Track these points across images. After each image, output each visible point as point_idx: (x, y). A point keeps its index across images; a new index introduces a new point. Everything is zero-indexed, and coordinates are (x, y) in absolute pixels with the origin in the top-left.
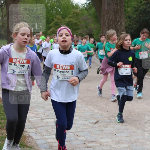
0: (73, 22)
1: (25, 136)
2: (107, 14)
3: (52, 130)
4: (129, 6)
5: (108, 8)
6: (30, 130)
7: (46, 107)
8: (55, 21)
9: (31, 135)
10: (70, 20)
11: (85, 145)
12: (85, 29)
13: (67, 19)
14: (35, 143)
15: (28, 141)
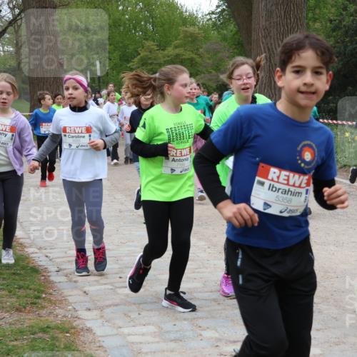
0: (184, 57)
1: (74, 328)
2: (265, 37)
3: (139, 314)
4: (316, 16)
5: (267, 23)
6: (88, 313)
7: (125, 258)
8: (142, 55)
9: (89, 325)
10: (177, 51)
11: (217, 350)
12: (214, 72)
13: (170, 51)
14: (98, 344)
15: (82, 338)
